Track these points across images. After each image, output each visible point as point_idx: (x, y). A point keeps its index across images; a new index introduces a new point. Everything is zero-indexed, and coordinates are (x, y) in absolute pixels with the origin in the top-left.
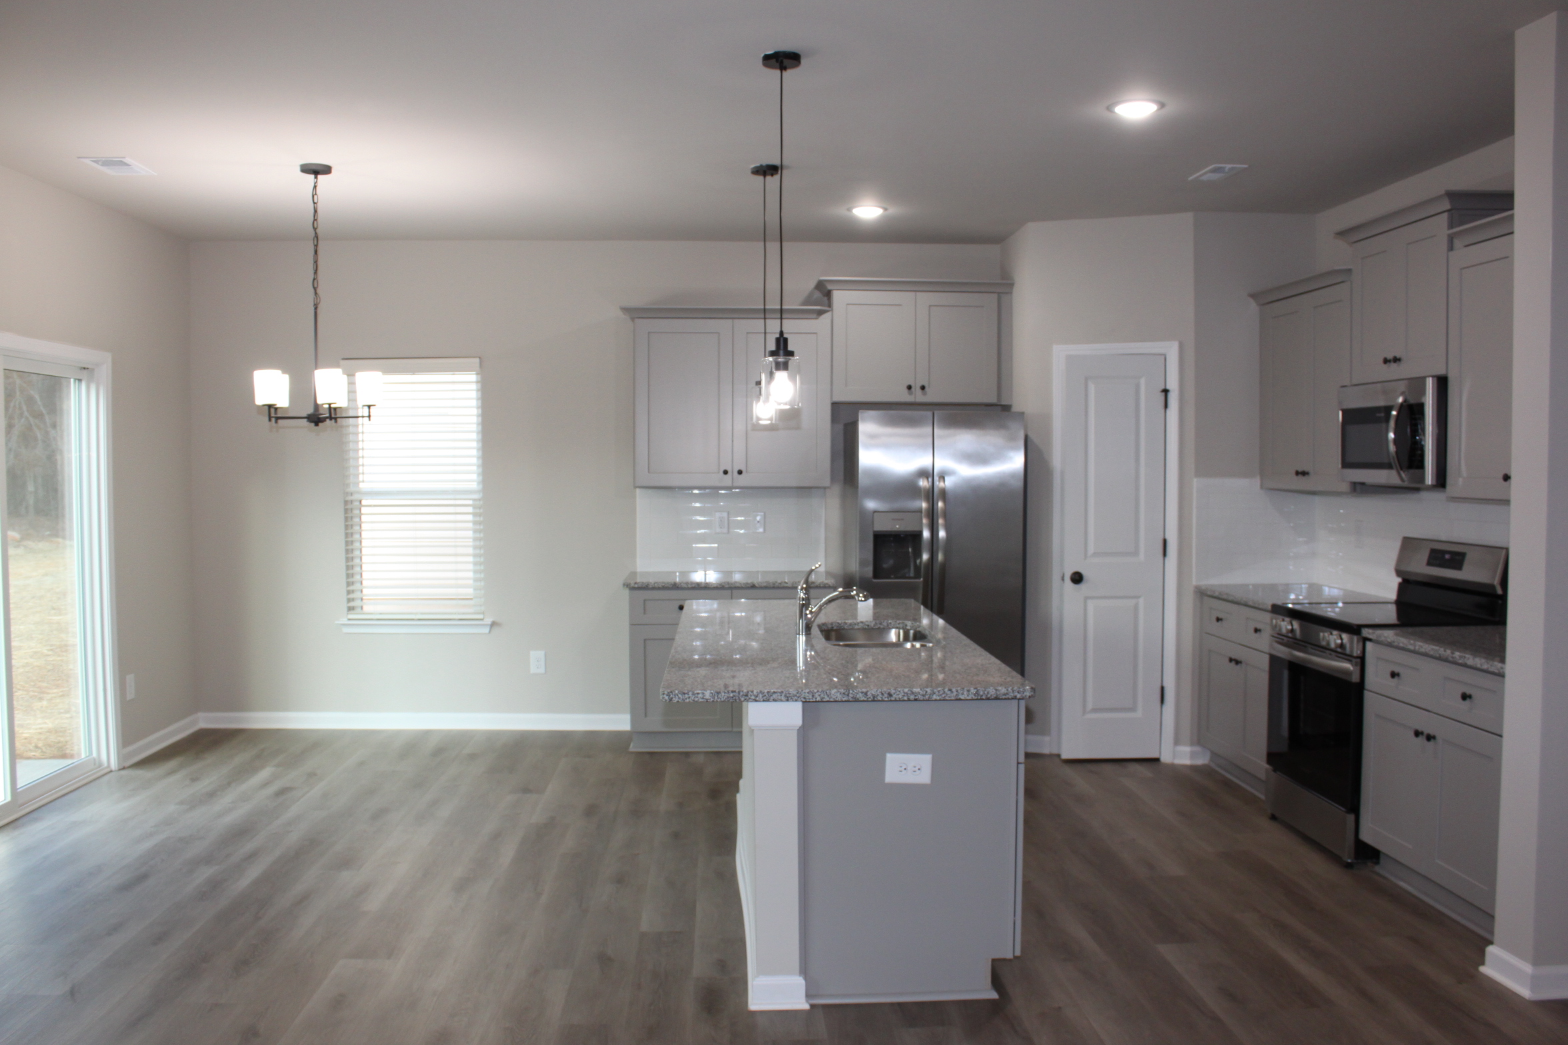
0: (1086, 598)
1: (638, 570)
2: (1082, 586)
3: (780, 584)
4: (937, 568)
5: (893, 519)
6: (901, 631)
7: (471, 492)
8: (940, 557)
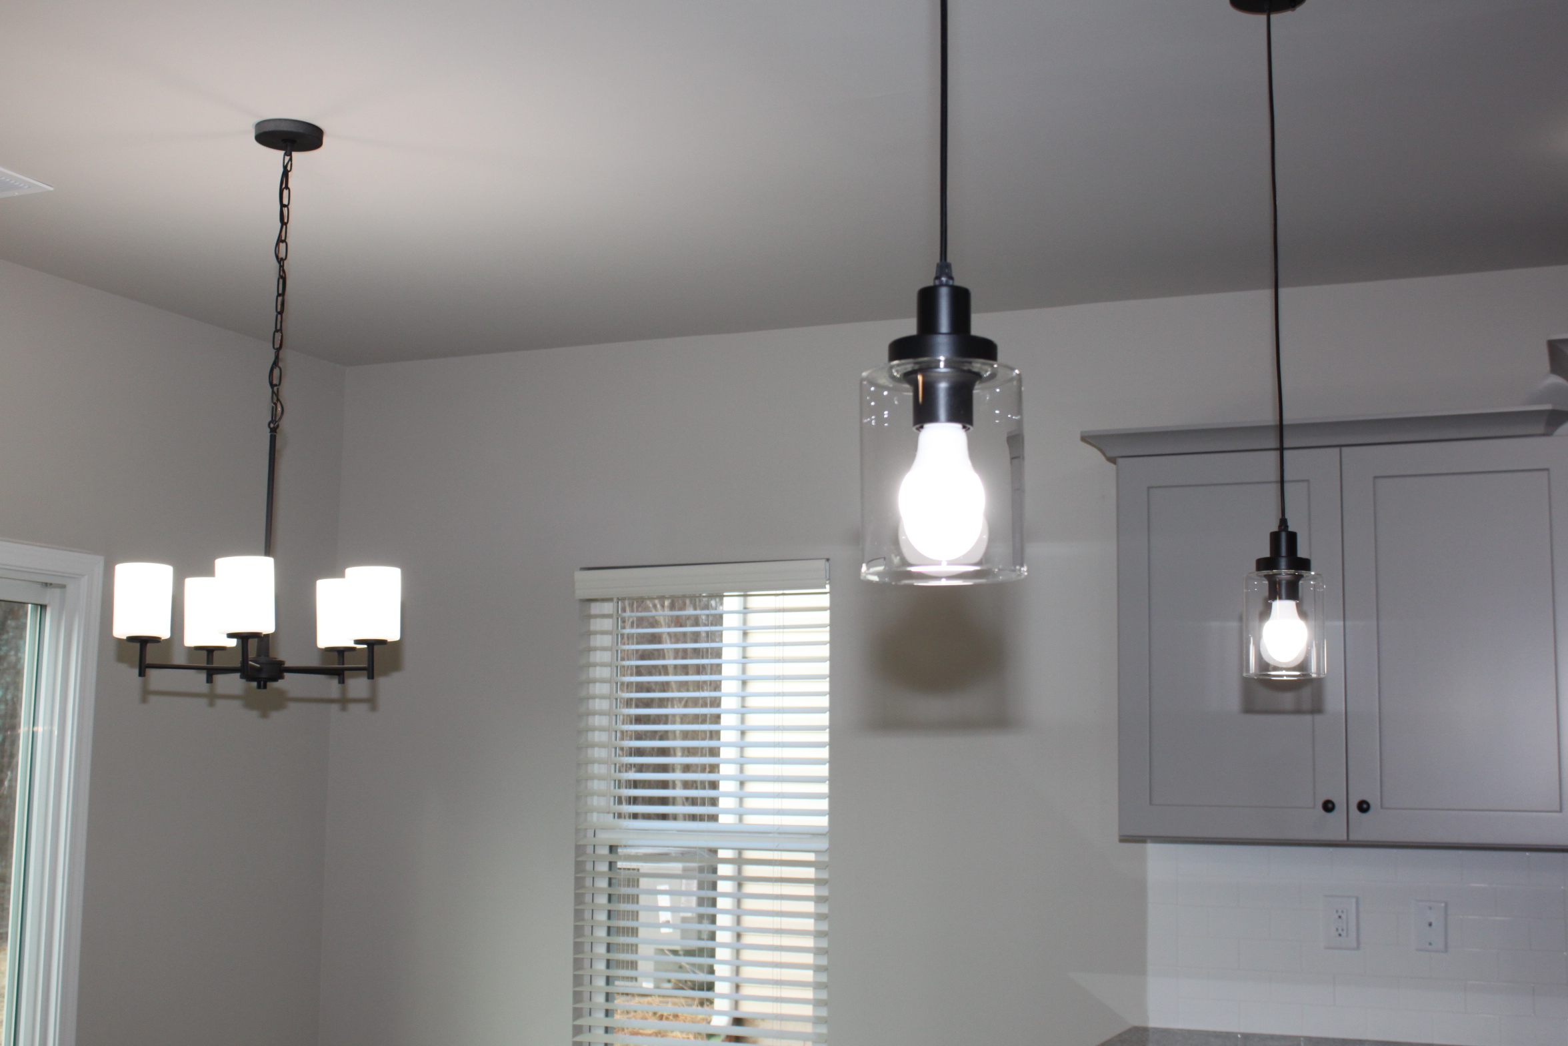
7: (814, 834)
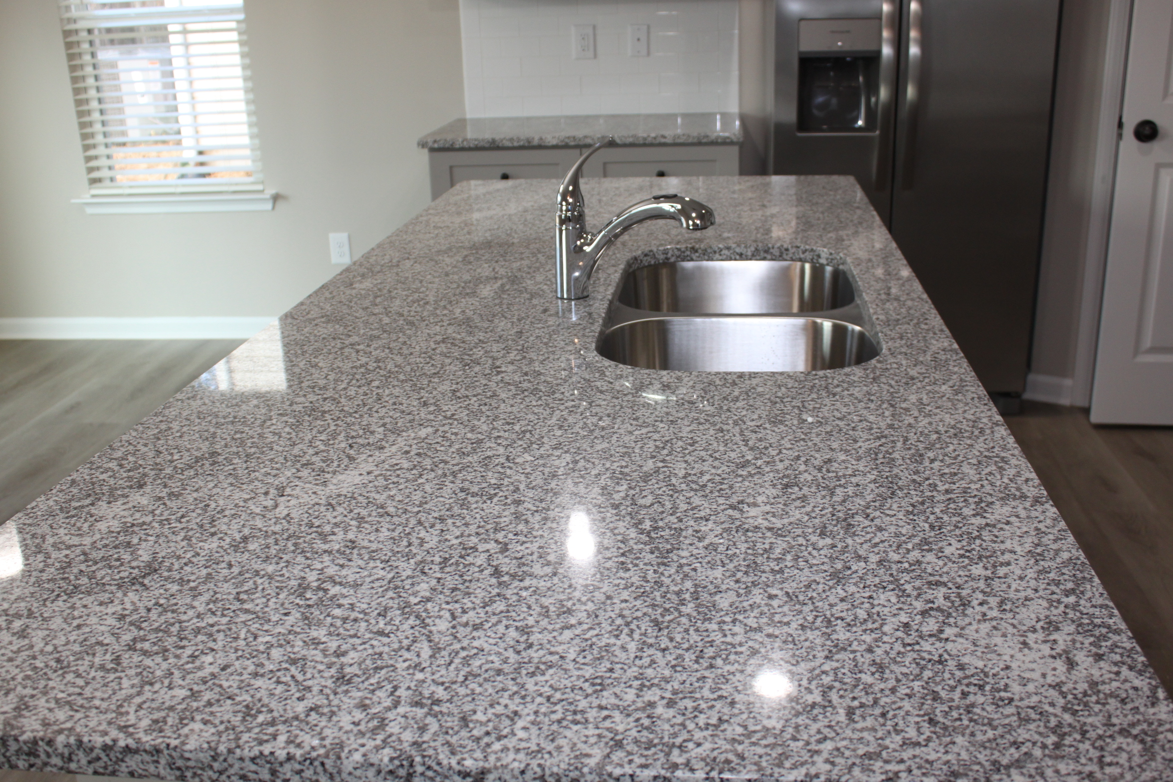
0: (1159, 166)
1: (468, 116)
2: (1155, 146)
3: (655, 138)
4: (904, 113)
5: (833, 32)
6: (807, 266)
7: (233, 10)
8: (911, 92)
